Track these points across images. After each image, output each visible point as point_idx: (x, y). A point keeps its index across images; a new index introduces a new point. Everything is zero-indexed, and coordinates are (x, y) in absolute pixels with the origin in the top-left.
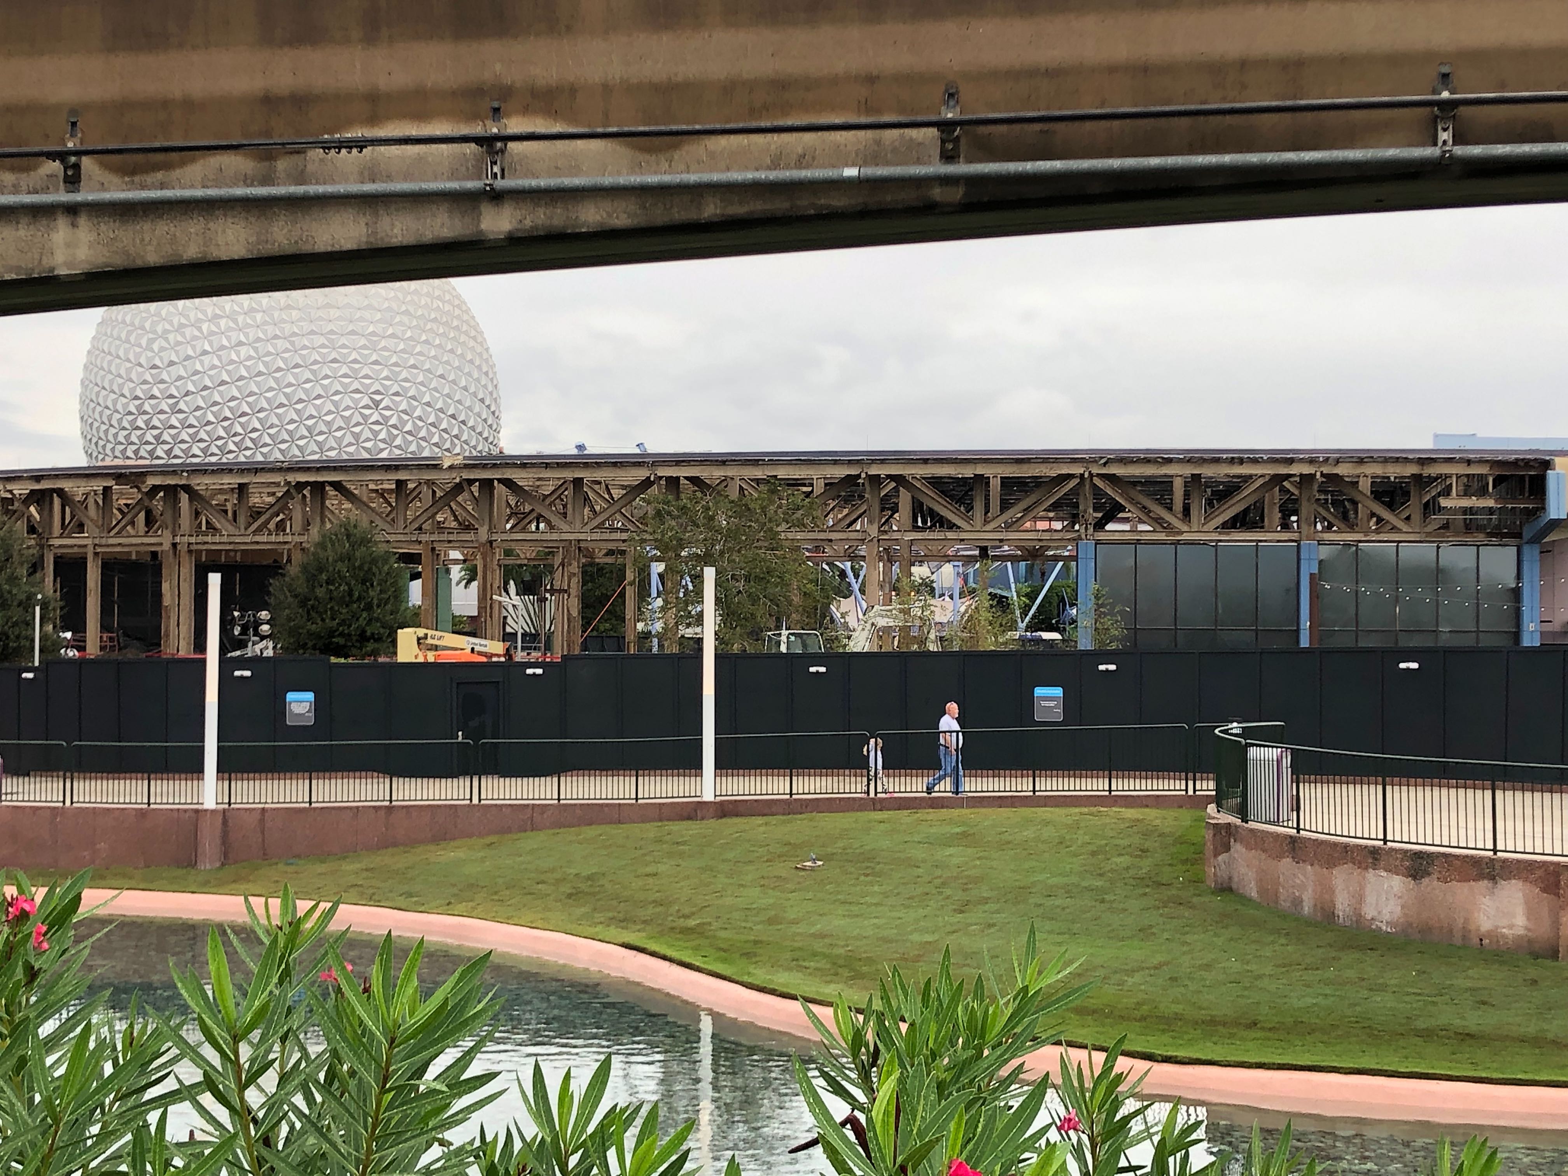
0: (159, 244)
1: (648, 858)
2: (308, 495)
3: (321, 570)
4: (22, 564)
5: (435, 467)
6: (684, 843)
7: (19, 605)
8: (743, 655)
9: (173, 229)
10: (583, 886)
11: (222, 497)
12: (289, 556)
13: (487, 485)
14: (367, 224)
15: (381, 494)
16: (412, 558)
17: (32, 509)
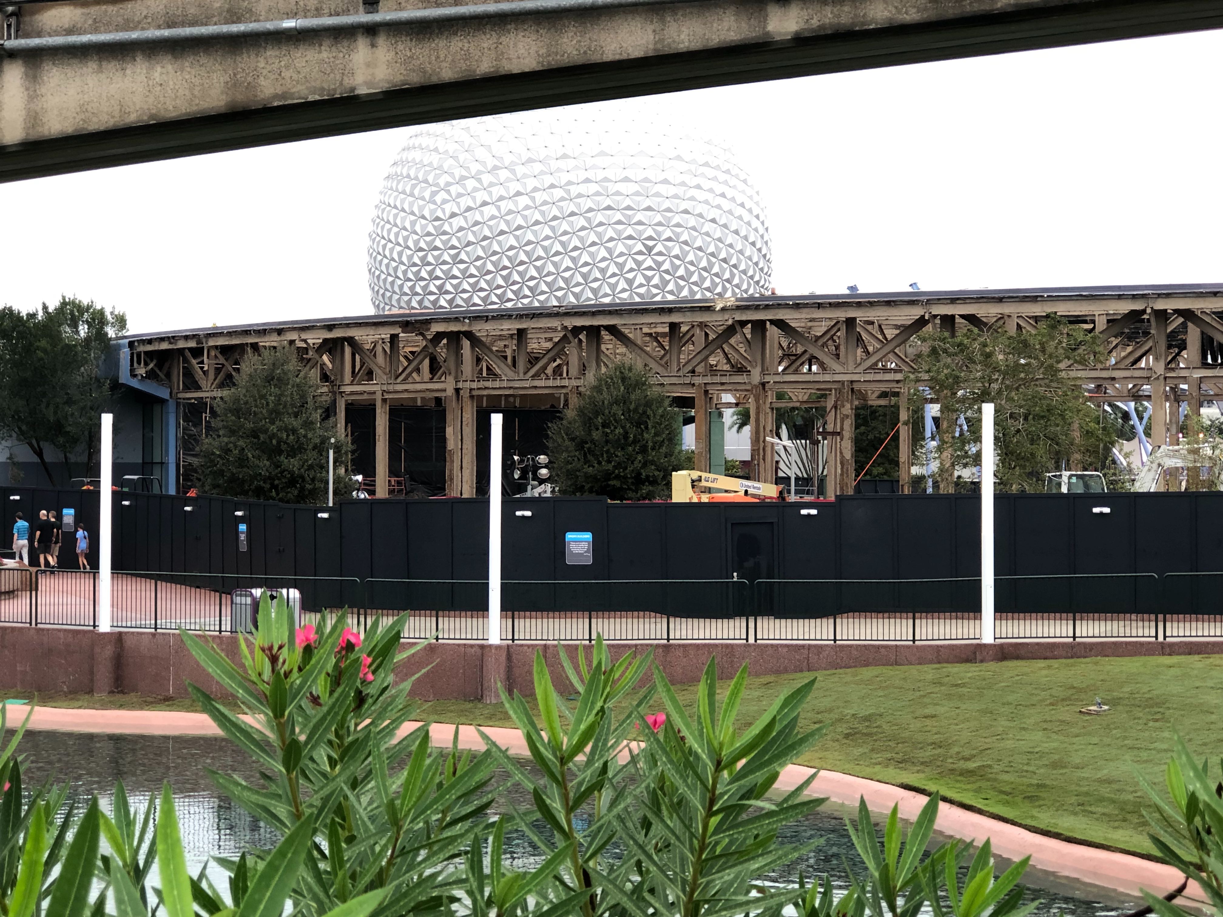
0: (453, 61)
1: (926, 700)
2: (584, 340)
3: (597, 413)
4: (316, 409)
5: (708, 309)
6: (963, 685)
7: (314, 448)
8: (1022, 495)
9: (466, 45)
10: (861, 727)
11: (502, 344)
12: (566, 401)
13: (759, 326)
14: (654, 31)
15: (654, 337)
16: (686, 402)
17: (325, 358)
